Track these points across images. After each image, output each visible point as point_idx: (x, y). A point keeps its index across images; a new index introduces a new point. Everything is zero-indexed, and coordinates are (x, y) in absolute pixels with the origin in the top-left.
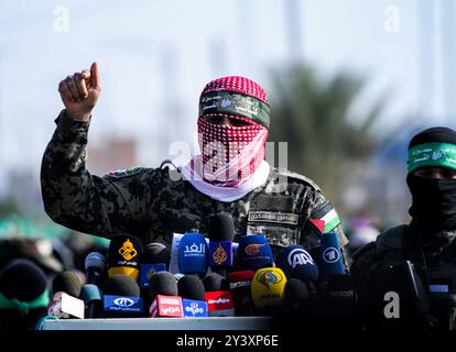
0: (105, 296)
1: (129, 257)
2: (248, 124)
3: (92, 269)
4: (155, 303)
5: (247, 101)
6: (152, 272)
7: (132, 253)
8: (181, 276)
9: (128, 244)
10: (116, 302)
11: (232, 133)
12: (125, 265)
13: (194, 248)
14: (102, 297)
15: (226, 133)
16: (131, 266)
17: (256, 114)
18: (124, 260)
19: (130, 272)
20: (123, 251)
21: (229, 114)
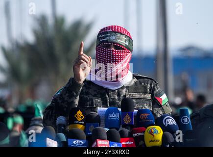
0: (69, 139)
1: (80, 119)
3: (60, 125)
4: (95, 143)
5: (124, 37)
7: (82, 117)
8: (107, 130)
9: (79, 112)
10: (74, 142)
11: (115, 53)
12: (78, 123)
13: (114, 115)
14: (67, 140)
16: (81, 124)
17: (127, 44)
18: (77, 120)
20: (77, 116)
21: (114, 43)
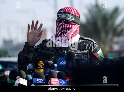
0: (34, 78)
1: (42, 66)
2: (70, 23)
3: (29, 70)
4: (50, 80)
6: (49, 70)
7: (42, 64)
8: (58, 72)
9: (41, 61)
10: (37, 80)
11: (64, 26)
14: (33, 79)
15: (63, 26)
16: (42, 69)
18: (40, 67)
19: (42, 71)
20: (39, 64)
21: (64, 20)
